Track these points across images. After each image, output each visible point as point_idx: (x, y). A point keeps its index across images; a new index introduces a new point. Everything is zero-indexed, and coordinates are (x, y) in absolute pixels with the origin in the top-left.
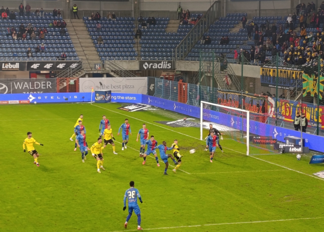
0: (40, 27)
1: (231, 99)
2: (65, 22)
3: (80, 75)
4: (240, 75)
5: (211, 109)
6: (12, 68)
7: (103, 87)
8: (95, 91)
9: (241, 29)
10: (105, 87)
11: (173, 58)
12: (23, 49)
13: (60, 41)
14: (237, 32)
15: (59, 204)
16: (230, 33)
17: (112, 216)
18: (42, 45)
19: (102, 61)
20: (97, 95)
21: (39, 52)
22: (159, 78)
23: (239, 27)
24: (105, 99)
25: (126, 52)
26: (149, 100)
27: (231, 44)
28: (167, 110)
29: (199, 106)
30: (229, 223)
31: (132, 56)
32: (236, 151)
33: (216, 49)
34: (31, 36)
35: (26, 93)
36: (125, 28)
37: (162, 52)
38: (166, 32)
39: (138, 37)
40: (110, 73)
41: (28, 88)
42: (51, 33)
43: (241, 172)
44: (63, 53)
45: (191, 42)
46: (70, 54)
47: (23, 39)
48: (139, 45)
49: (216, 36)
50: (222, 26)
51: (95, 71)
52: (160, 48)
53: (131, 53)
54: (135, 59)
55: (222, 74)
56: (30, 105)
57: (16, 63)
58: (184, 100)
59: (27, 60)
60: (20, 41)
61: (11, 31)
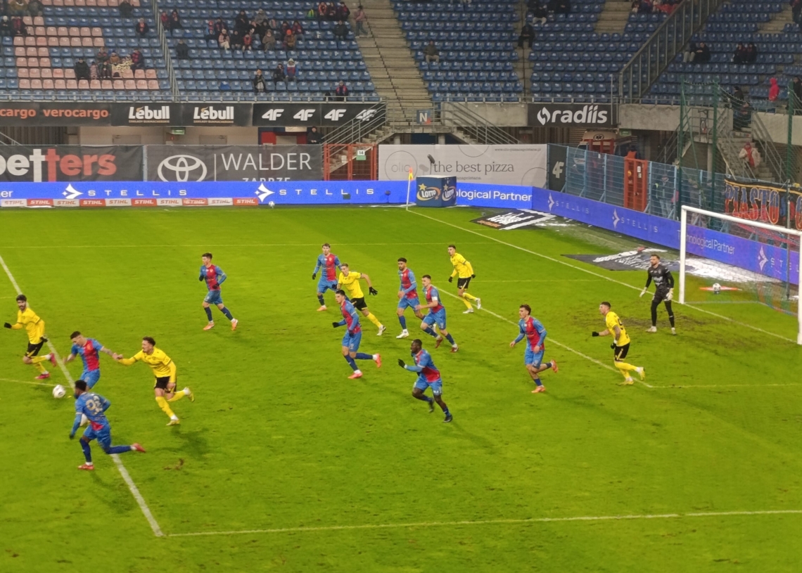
0: (285, 20)
1: (759, 203)
2: (345, 6)
3: (381, 137)
4: (784, 141)
5: (708, 227)
6: (218, 119)
7: (437, 167)
8: (417, 178)
9: (788, 26)
10: (442, 167)
11: (612, 97)
12: (244, 73)
13: (334, 54)
14: (779, 32)
15: (328, 452)
16: (759, 36)
17: (455, 484)
18: (290, 63)
19: (436, 103)
20: (422, 187)
21: (282, 81)
22: (576, 147)
23: (784, 19)
24: (440, 197)
25: (494, 81)
26: (551, 202)
27: (762, 64)
28: (595, 228)
29: (676, 219)
30: (750, 511)
31: (509, 92)
32: (769, 333)
33: (723, 76)
34: (264, 42)
35: (251, 180)
36: (494, 21)
37: (584, 81)
38: (596, 31)
39: (526, 44)
40: (454, 134)
41: (256, 168)
42: (312, 34)
43: (783, 385)
44: (341, 83)
45: (660, 58)
46: (357, 86)
47: (244, 48)
48: (527, 65)
49: (724, 42)
50: (738, 18)
51: (418, 127)
52: (580, 72)
53: (508, 85)
54: (518, 99)
55: (737, 140)
56: (259, 211)
57: (228, 108)
58: (639, 201)
59: (254, 100)
60: (238, 52)
61: (215, 29)
